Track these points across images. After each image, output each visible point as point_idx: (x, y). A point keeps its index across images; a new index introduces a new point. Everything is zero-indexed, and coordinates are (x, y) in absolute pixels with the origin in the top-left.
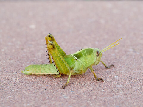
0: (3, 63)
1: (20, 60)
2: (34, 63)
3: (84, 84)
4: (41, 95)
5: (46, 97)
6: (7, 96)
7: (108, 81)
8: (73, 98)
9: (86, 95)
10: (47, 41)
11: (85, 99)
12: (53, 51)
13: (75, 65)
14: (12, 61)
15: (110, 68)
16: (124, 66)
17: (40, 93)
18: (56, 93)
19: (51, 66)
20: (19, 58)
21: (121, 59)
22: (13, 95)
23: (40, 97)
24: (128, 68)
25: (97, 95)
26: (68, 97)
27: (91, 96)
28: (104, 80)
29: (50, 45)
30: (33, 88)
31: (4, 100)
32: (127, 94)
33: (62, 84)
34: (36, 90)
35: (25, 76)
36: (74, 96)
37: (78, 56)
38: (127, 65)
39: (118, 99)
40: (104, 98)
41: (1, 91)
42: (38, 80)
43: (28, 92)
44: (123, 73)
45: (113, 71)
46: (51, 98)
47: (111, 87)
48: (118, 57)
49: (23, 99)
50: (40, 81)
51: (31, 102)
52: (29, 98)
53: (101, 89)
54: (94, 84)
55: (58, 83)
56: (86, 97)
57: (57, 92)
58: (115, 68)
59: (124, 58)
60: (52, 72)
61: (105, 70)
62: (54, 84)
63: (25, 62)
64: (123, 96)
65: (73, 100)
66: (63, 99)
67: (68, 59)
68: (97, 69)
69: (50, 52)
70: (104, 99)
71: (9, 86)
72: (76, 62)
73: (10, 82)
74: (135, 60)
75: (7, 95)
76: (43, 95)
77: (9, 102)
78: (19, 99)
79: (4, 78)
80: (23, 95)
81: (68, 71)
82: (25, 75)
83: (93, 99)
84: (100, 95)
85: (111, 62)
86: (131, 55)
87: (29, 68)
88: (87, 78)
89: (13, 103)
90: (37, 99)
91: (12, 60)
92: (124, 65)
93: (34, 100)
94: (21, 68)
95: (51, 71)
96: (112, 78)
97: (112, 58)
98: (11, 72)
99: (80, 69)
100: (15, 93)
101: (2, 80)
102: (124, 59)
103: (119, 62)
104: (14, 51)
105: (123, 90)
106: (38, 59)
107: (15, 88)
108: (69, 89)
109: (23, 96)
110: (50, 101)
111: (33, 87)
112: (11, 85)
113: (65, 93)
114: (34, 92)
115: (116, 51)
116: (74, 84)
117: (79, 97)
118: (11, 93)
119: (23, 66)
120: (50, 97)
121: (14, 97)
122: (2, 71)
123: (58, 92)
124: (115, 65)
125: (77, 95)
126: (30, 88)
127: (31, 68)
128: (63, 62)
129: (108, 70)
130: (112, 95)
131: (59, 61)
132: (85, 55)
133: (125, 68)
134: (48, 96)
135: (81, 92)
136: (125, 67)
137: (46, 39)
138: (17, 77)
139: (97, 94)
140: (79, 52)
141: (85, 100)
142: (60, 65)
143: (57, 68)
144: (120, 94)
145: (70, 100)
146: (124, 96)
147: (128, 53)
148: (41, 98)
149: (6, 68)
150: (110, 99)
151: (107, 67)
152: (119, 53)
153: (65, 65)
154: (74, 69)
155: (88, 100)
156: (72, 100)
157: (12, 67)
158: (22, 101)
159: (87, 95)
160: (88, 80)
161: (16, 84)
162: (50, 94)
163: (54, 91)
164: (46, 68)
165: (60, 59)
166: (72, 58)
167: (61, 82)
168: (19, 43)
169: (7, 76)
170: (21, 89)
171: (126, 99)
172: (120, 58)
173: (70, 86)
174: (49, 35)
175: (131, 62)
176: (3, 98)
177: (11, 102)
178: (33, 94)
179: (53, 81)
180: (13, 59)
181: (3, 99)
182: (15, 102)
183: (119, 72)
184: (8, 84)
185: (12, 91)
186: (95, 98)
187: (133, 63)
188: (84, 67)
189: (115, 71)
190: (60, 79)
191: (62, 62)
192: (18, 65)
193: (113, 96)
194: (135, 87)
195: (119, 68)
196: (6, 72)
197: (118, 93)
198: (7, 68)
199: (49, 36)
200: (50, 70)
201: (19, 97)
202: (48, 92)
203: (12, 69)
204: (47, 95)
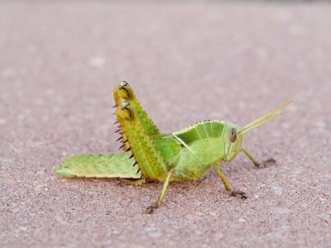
0: (17, 148)
1: (59, 140)
2: (90, 150)
3: (199, 203)
4: (96, 227)
5: (107, 233)
6: (17, 228)
7: (257, 197)
8: (169, 235)
9: (202, 231)
10: (117, 99)
11: (197, 238)
12: (128, 125)
13: (178, 159)
14: (38, 144)
15: (265, 167)
16: (299, 163)
17: (94, 223)
18: (131, 223)
19: (123, 159)
20: (56, 136)
21: (295, 145)
22: (30, 224)
23: (93, 232)
24: (309, 167)
25: (225, 231)
26: (158, 235)
27: (213, 232)
28: (248, 194)
29: (123, 110)
30: (79, 211)
31: (9, 237)
32: (297, 231)
33: (147, 201)
34: (86, 216)
35: (64, 180)
36: (173, 231)
37: (188, 138)
38: (306, 159)
39: (275, 242)
40: (242, 239)
41: (4, 216)
42: (92, 190)
43: (67, 219)
44: (294, 180)
45: (271, 175)
46: (119, 235)
47: (263, 213)
48: (287, 141)
49: (53, 235)
50: (96, 194)
51: (71, 242)
52: (67, 232)
53: (237, 216)
54: (223, 203)
55: (139, 199)
56: (201, 235)
57: (133, 222)
58: (277, 166)
59: (302, 143)
60: (125, 173)
61: (254, 170)
62: (129, 200)
63: (67, 147)
64: (287, 235)
65: (168, 242)
66: (147, 239)
67: (164, 144)
68: (236, 167)
69: (123, 126)
70: (243, 241)
71: (23, 203)
72: (182, 152)
73: (28, 193)
74: (326, 148)
75: (17, 225)
76: (101, 227)
77: (19, 241)
78: (43, 234)
79: (14, 182)
80: (53, 225)
81: (161, 173)
82: (64, 178)
83: (217, 240)
84: (234, 232)
85: (269, 151)
86: (320, 137)
87: (72, 162)
88: (209, 190)
89: (29, 243)
90: (85, 235)
91: (39, 140)
92: (299, 159)
93: (78, 239)
94: (58, 160)
95: (121, 170)
96: (268, 190)
97: (273, 141)
98: (33, 171)
99: (190, 170)
100: (35, 221)
101: (10, 189)
102: (302, 145)
103: (288, 152)
104: (46, 118)
105: (289, 221)
106: (100, 141)
107: (37, 208)
108: (164, 214)
109: (54, 229)
110: (116, 241)
111: (80, 208)
112: (28, 201)
113: (153, 225)
114: (79, 219)
115: (286, 126)
116: (175, 202)
117: (184, 234)
118: (26, 219)
119: (63, 156)
120: (116, 232)
121: (32, 229)
122: (13, 166)
123: (137, 222)
124: (277, 161)
125: (180, 229)
126: (73, 209)
127: (75, 162)
128: (151, 150)
129: (260, 170)
130: (263, 232)
131: (142, 147)
132: (204, 137)
133: (302, 167)
134: (113, 230)
135: (190, 222)
136: (302, 165)
137: (116, 94)
138: (46, 181)
139: (226, 228)
140: (190, 128)
141: (197, 241)
142: (144, 156)
143: (136, 163)
144: (282, 229)
145: (162, 241)
146: (291, 236)
147: (313, 132)
148: (95, 235)
149: (21, 161)
150: (256, 242)
151: (257, 165)
152: (290, 130)
153: (156, 158)
154: (177, 168)
155: (203, 243)
156: (166, 240)
157: (36, 157)
158: (50, 239)
159: (204, 231)
160: (210, 194)
161: (40, 199)
162: (117, 224)
163: (126, 219)
164: (110, 162)
165: (144, 144)
166: (174, 141)
167: (147, 197)
168: (60, 100)
169: (22, 179)
170: (51, 210)
171: (294, 243)
172: (292, 142)
173: (167, 206)
174: (122, 84)
175: (316, 155)
176: (6, 231)
177: (24, 241)
178: (79, 224)
179: (127, 193)
180: (42, 138)
181: (6, 233)
182: (33, 241)
183: (285, 176)
184: (24, 197)
185: (31, 214)
186: (222, 239)
187: (321, 157)
188: (200, 165)
189: (276, 175)
190: (146, 189)
191: (148, 151)
192: (52, 154)
193: (264, 234)
194: (318, 213)
195: (286, 168)
196: (22, 169)
197: (276, 227)
198: (25, 160)
199: (123, 88)
200: (120, 168)
201: (45, 230)
202: (111, 221)
203: (37, 163)
204: (111, 226)
